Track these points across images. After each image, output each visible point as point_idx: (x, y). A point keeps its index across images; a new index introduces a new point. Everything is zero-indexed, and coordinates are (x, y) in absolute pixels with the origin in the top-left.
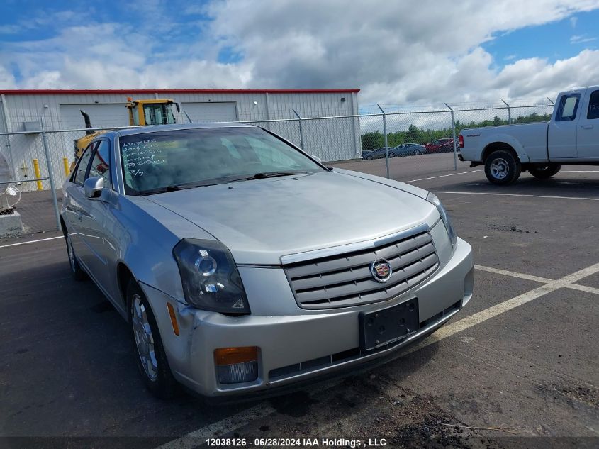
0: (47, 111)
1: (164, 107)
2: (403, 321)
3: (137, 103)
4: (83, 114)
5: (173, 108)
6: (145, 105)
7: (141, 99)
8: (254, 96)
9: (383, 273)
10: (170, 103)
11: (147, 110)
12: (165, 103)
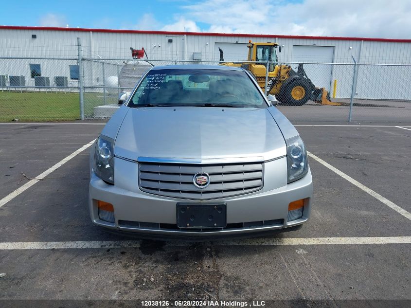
0: (208, 46)
1: (270, 48)
2: (212, 217)
3: (253, 45)
4: (220, 50)
5: (277, 49)
6: (258, 46)
7: (256, 41)
8: (351, 42)
9: (201, 182)
10: (275, 46)
11: (260, 50)
12: (272, 46)
